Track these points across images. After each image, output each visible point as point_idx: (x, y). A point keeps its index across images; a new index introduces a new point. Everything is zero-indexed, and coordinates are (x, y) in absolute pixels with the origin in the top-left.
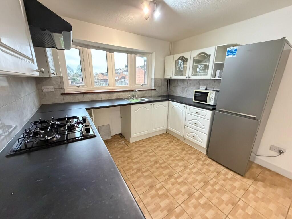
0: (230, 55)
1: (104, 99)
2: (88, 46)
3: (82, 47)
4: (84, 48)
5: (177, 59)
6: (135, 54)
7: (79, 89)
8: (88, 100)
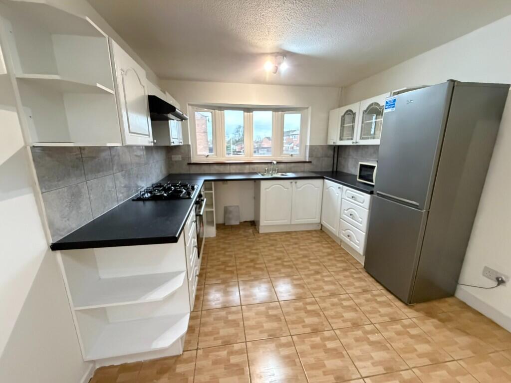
0: (389, 108)
1: (234, 172)
2: (222, 108)
3: (214, 110)
4: (217, 111)
5: (343, 114)
6: (283, 111)
7: (207, 158)
8: (215, 172)
